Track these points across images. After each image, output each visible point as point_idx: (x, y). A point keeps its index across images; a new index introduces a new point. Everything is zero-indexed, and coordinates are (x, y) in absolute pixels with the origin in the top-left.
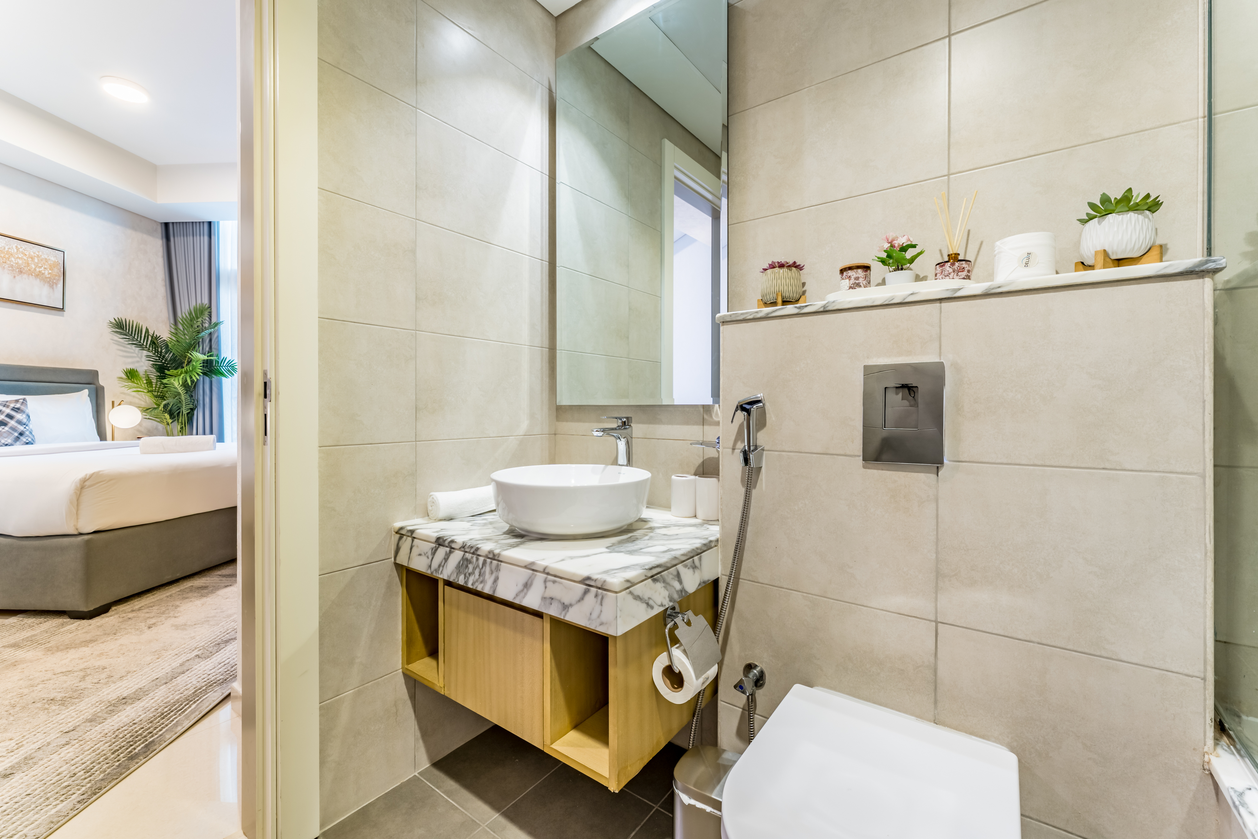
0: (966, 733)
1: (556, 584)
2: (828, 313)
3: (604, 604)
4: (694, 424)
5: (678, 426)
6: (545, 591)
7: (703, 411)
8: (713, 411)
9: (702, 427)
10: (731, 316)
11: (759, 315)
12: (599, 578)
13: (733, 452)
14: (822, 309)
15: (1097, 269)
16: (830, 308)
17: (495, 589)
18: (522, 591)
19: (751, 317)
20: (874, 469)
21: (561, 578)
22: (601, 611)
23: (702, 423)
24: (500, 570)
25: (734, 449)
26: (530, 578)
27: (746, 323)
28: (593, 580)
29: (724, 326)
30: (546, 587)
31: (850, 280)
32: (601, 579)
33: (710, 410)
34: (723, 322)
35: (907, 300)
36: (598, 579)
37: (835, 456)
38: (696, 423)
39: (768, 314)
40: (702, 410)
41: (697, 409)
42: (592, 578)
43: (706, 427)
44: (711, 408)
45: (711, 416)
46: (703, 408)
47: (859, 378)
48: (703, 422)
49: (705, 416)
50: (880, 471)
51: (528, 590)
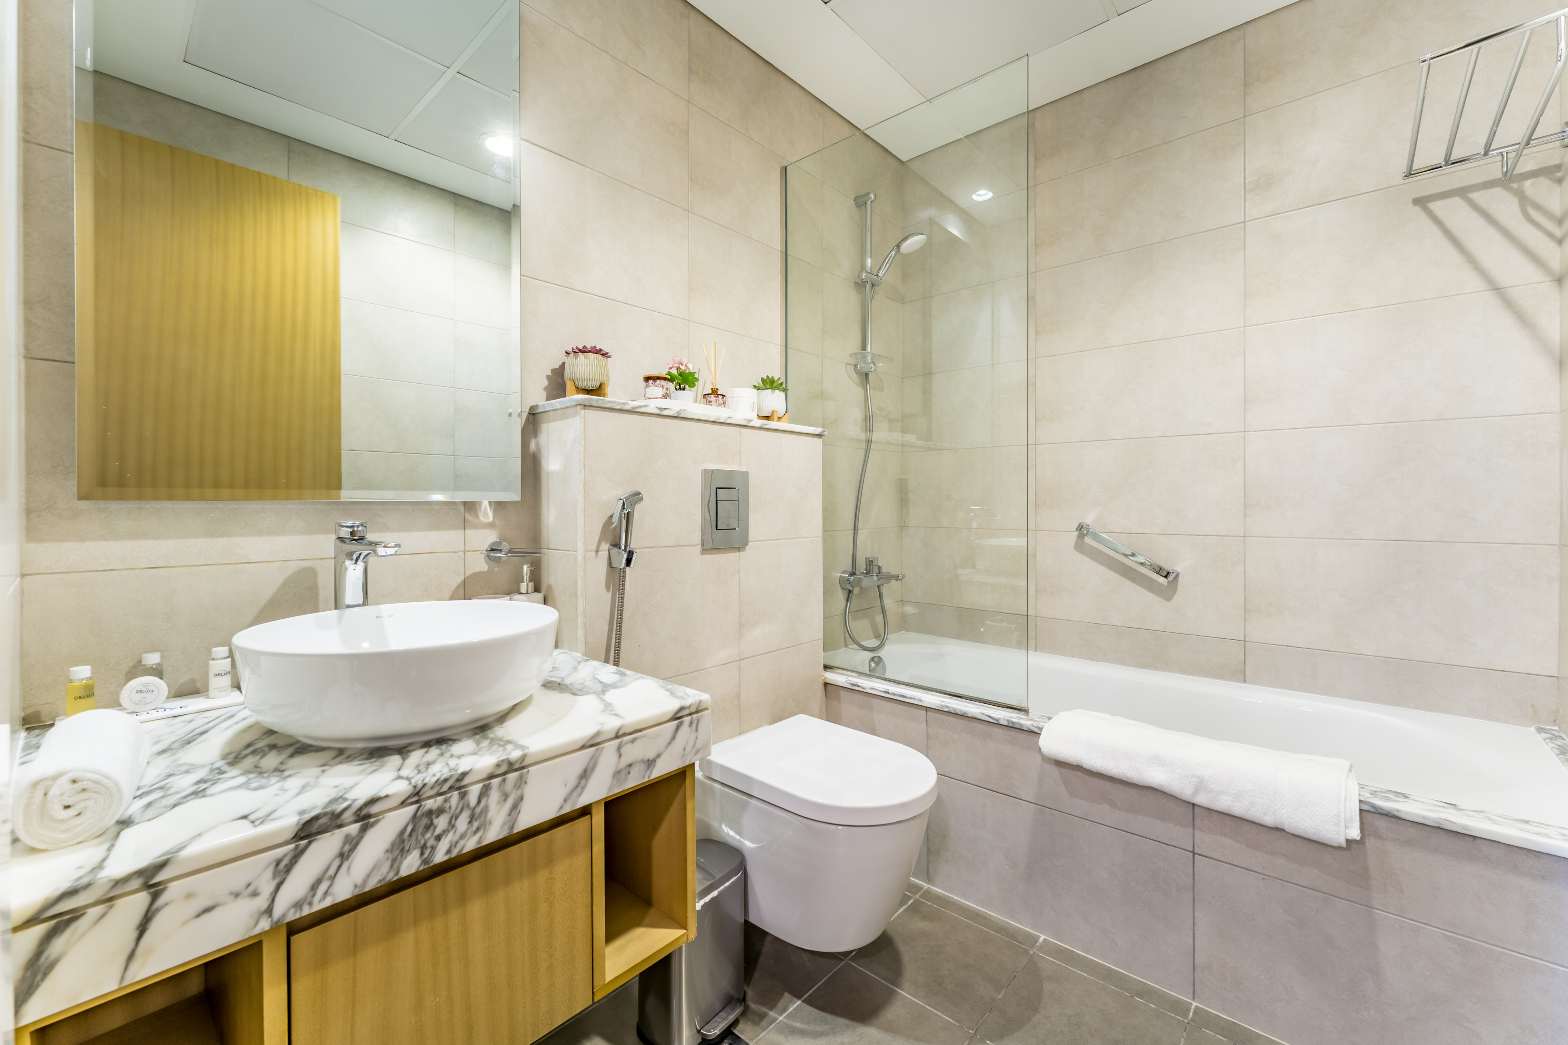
0: (753, 730)
1: (637, 742)
2: (678, 419)
3: (700, 728)
4: (449, 529)
5: (421, 533)
6: (619, 762)
7: (464, 509)
8: (480, 510)
9: (463, 531)
10: (597, 401)
11: (626, 407)
12: (694, 702)
13: (597, 555)
14: (676, 415)
15: (782, 422)
16: (682, 415)
17: (516, 820)
18: (577, 787)
19: (618, 407)
20: (707, 554)
21: (640, 730)
22: (697, 738)
23: (463, 527)
24: (526, 783)
25: (597, 552)
26: (592, 758)
27: (610, 412)
28: (686, 708)
29: (586, 410)
30: (620, 756)
31: (663, 389)
32: (695, 701)
33: (476, 509)
34: (585, 405)
35: (727, 422)
36: (692, 703)
37: (683, 547)
38: (453, 527)
39: (634, 408)
40: (462, 508)
41: (454, 507)
42: (686, 707)
43: (469, 532)
44: (477, 505)
45: (477, 516)
46: (464, 506)
47: (698, 479)
48: (465, 525)
49: (468, 517)
50: (710, 555)
51: (587, 780)
